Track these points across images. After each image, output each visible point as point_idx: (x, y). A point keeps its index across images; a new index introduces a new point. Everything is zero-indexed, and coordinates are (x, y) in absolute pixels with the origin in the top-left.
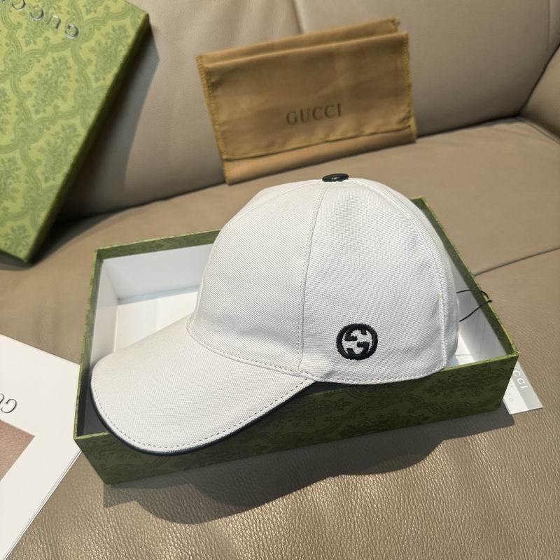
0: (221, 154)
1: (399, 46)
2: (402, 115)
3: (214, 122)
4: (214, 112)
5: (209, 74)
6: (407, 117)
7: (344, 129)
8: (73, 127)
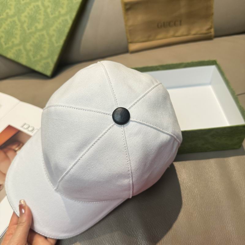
0: (128, 39)
2: (208, 27)
3: (126, 25)
4: (126, 21)
5: (126, 4)
6: (210, 28)
7: (182, 31)
8: (66, 20)
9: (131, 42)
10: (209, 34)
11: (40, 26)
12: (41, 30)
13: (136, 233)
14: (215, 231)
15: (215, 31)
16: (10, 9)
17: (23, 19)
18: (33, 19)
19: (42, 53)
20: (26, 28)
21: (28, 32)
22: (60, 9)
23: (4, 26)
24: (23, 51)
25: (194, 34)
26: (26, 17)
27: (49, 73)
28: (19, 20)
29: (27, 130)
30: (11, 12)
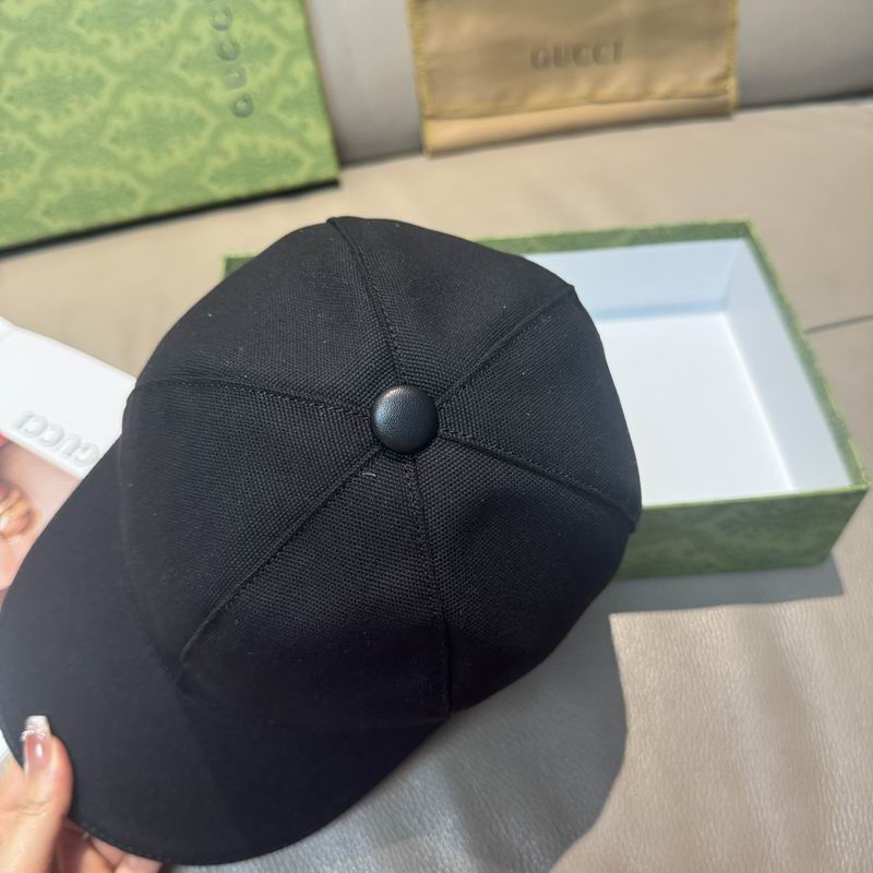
0: (421, 105)
2: (715, 70)
3: (417, 52)
4: (419, 36)
6: (724, 77)
7: (621, 84)
9: (433, 117)
10: (718, 99)
15: (742, 87)
25: (667, 97)
29: (38, 438)
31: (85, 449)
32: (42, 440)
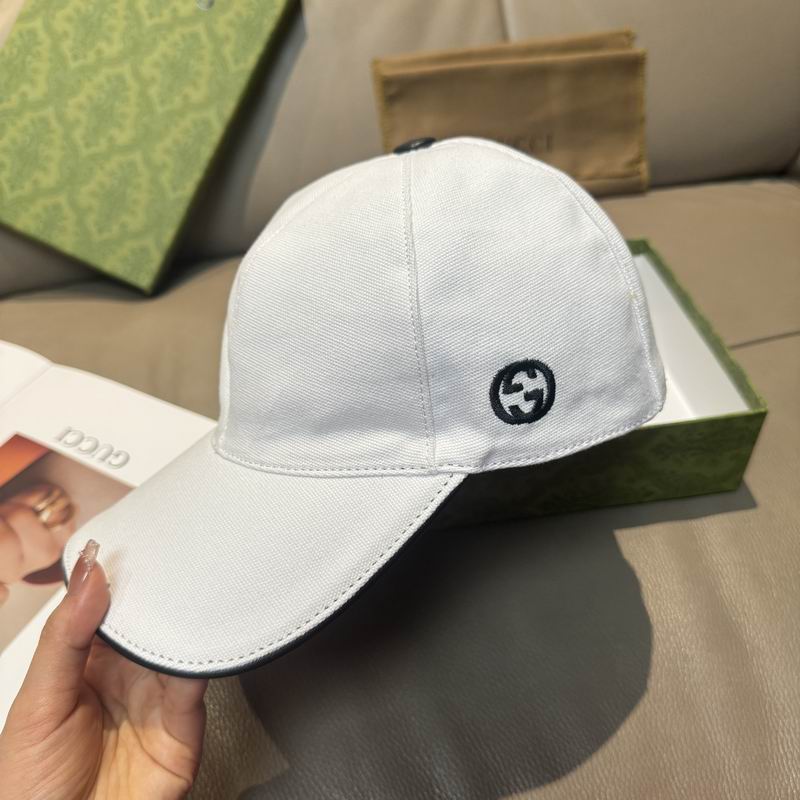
1: (633, 66)
2: (630, 154)
5: (386, 83)
6: (637, 161)
8: (206, 123)
10: (634, 179)
11: (123, 137)
12: (128, 148)
13: (429, 757)
14: (673, 748)
15: (653, 170)
16: (33, 83)
17: (71, 112)
18: (103, 115)
19: (126, 218)
20: (80, 143)
21: (84, 152)
22: (189, 90)
23: (12, 132)
24: (67, 211)
26: (80, 107)
27: (145, 280)
28: (60, 118)
29: (76, 448)
30: (35, 93)
31: (117, 455)
32: (80, 449)
